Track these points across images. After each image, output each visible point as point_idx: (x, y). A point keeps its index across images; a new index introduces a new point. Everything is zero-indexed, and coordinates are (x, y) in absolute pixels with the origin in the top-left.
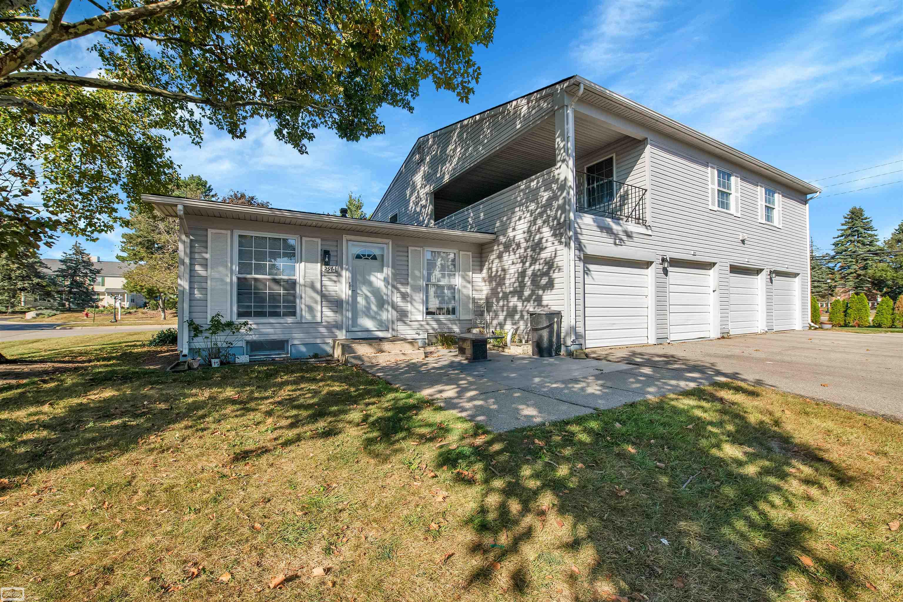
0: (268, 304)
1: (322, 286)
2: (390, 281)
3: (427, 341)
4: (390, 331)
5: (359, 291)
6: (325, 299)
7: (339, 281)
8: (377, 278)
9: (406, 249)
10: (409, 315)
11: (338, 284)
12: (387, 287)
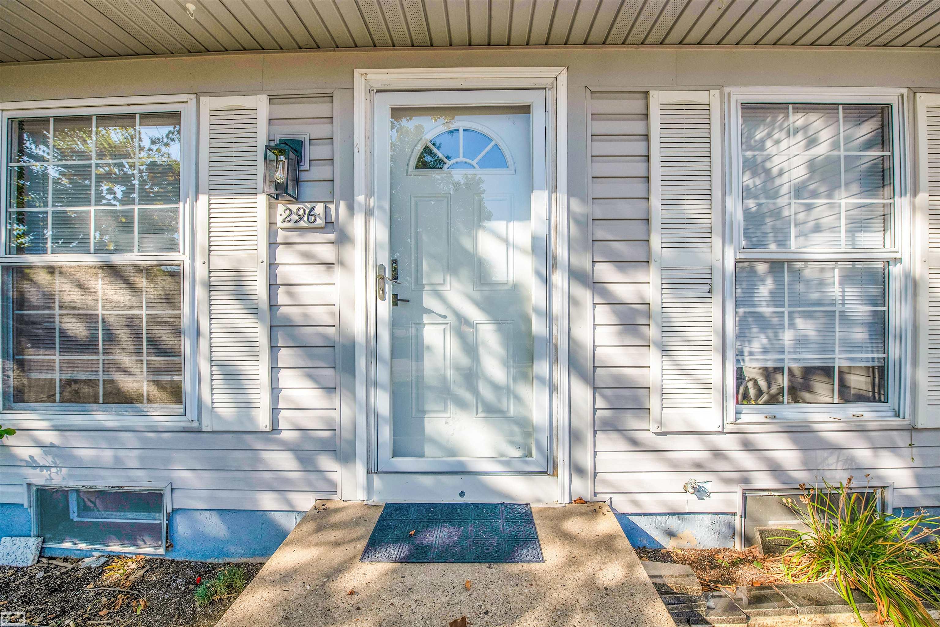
0: (101, 357)
1: (273, 286)
2: (562, 252)
3: (738, 522)
4: (563, 471)
5: (429, 302)
6: (292, 337)
7: (341, 263)
8: (506, 241)
9: (636, 105)
10: (654, 404)
11: (336, 275)
12: (547, 281)
